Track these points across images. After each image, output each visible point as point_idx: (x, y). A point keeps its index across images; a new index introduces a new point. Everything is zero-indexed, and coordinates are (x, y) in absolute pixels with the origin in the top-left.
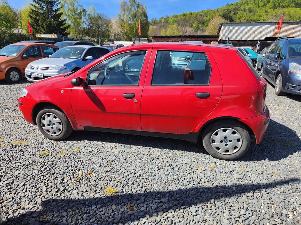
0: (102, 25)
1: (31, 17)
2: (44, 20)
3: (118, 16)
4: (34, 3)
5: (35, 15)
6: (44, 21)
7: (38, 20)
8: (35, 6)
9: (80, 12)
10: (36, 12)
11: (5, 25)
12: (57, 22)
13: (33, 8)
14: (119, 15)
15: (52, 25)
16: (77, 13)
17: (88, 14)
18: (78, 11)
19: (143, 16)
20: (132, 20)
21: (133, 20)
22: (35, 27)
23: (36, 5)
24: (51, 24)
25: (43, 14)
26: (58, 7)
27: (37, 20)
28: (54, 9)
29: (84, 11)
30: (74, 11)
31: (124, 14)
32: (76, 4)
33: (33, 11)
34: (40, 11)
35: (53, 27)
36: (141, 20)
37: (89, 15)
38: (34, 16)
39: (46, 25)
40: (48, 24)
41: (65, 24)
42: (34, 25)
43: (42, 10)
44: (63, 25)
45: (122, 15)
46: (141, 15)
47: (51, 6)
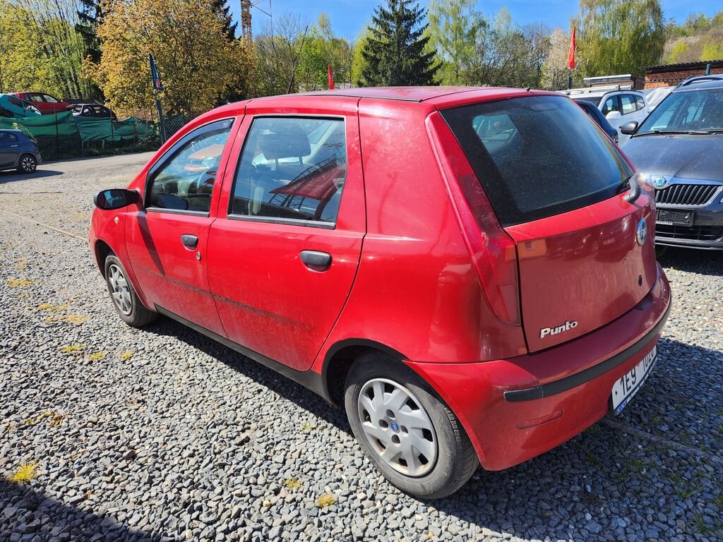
0: (523, 54)
1: (365, 55)
2: (389, 59)
3: (570, 24)
4: (374, 26)
5: (374, 52)
6: (388, 62)
7: (378, 61)
8: (375, 32)
9: (474, 28)
10: (376, 43)
11: (322, 78)
12: (413, 61)
13: (372, 37)
14: (574, 22)
15: (403, 69)
16: (466, 32)
17: (491, 30)
18: (469, 27)
19: (648, 12)
20: (611, 29)
21: (614, 29)
22: (371, 77)
23: (378, 28)
24: (401, 66)
25: (389, 45)
26: (420, 27)
27: (375, 61)
28: (412, 31)
29: (483, 24)
30: (459, 30)
31: (590, 18)
32: (465, 12)
33: (371, 41)
34: (385, 40)
35: (405, 73)
36: (641, 25)
37: (493, 32)
38: (372, 54)
39: (391, 69)
40: (395, 66)
41: (431, 63)
42: (370, 73)
43: (389, 37)
44: (426, 66)
45: (583, 19)
46: (641, 13)
47: (406, 27)
